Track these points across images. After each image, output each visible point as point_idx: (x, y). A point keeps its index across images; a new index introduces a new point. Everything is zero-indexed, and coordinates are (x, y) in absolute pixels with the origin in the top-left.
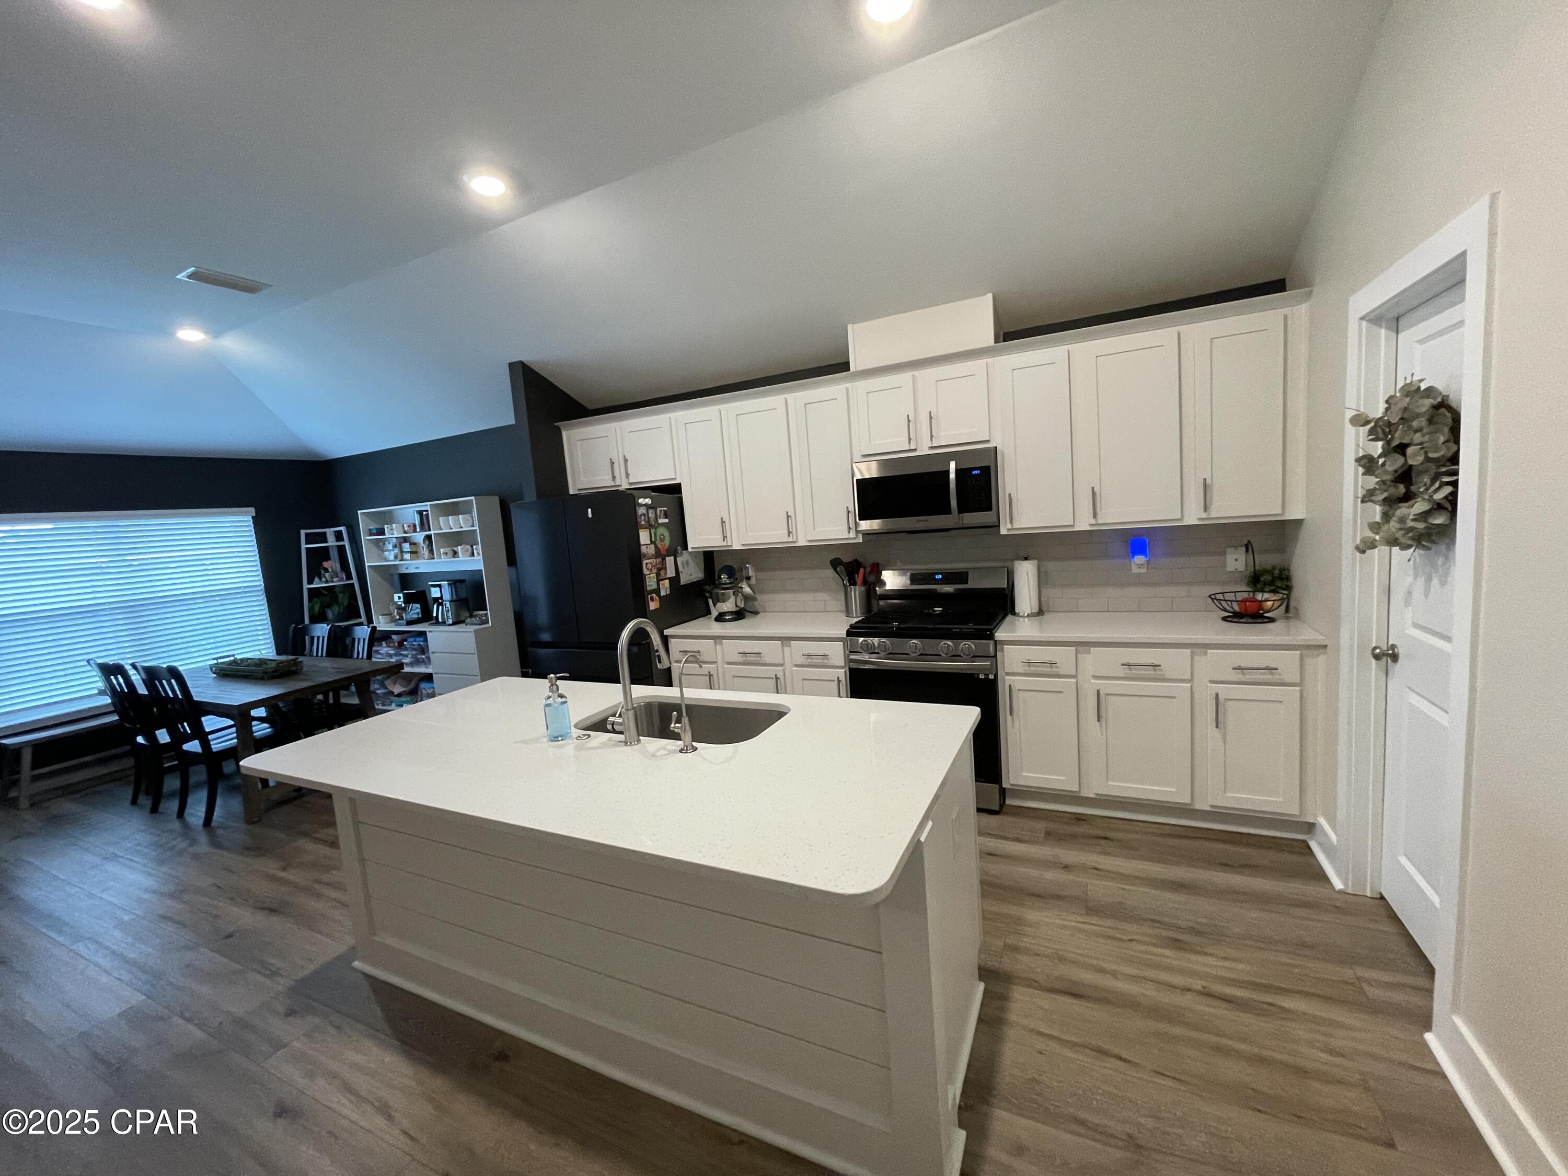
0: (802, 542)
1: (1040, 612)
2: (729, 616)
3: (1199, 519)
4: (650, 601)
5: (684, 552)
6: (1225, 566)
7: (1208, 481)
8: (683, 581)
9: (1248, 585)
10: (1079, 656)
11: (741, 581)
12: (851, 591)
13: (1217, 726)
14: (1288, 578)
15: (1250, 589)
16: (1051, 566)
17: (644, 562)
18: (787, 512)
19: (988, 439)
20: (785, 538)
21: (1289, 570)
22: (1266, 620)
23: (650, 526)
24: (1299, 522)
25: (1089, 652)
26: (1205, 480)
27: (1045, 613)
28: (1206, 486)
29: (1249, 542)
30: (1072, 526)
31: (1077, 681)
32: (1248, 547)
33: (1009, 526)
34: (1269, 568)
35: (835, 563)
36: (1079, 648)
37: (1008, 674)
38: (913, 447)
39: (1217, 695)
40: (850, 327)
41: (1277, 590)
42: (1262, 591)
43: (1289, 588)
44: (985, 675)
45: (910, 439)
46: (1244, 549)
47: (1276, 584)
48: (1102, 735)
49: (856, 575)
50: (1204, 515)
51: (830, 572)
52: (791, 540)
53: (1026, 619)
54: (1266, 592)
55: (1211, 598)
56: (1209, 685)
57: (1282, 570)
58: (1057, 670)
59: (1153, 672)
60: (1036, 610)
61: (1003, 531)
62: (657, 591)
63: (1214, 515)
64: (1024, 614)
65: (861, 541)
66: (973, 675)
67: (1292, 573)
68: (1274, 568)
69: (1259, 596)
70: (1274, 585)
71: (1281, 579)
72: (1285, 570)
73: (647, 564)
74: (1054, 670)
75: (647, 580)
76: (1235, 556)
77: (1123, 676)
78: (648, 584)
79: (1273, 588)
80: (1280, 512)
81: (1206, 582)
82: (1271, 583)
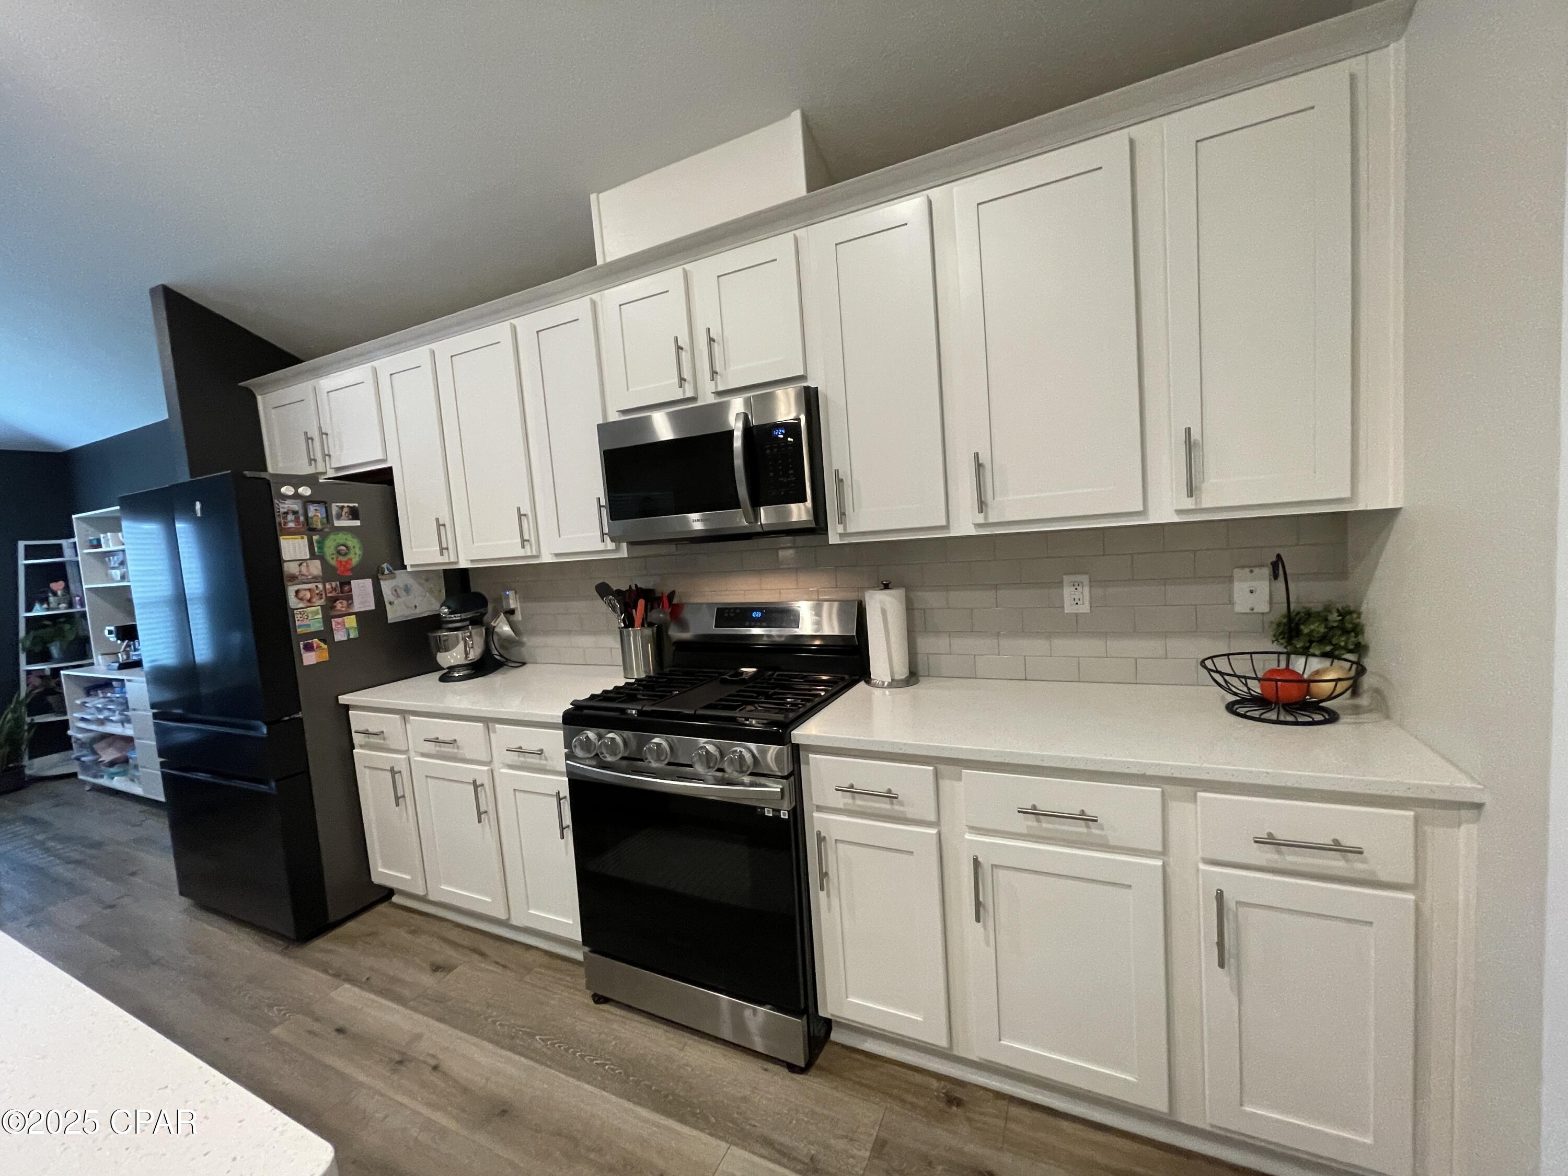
0: (547, 558)
1: (913, 677)
2: (458, 672)
3: (1179, 512)
4: (302, 651)
5: (397, 572)
6: (1231, 602)
7: (1195, 436)
8: (394, 614)
9: (1276, 639)
10: (941, 781)
11: (496, 616)
12: (629, 635)
13: (1222, 965)
14: (1357, 630)
15: (1280, 649)
16: (930, 599)
17: (291, 590)
18: (519, 509)
19: (800, 372)
20: (521, 552)
21: (1359, 614)
22: (1318, 718)
23: (308, 529)
24: (1390, 515)
25: (959, 778)
26: (1188, 431)
27: (921, 678)
28: (1190, 445)
29: (1279, 556)
30: (946, 527)
31: (939, 834)
32: (1277, 567)
33: (840, 529)
34: (1317, 607)
35: (603, 590)
36: (939, 766)
37: (819, 809)
38: (689, 394)
39: (1220, 896)
40: (593, 197)
41: (1337, 653)
42: (1305, 652)
43: (1360, 649)
44: (774, 810)
45: (682, 380)
46: (1267, 571)
47: (1334, 641)
48: (988, 944)
49: (634, 610)
50: (1189, 504)
51: (601, 606)
52: (529, 554)
53: (887, 692)
54: (1314, 655)
55: (1205, 667)
56: (1202, 867)
57: (1345, 613)
58: (902, 808)
59: (1085, 830)
60: (902, 672)
61: (833, 539)
62: (326, 635)
63: (1207, 502)
64: (883, 683)
65: (626, 555)
66: (755, 808)
67: (1363, 620)
68: (1328, 609)
69: (1298, 664)
70: (1330, 643)
71: (1346, 632)
72: (1351, 613)
73: (297, 592)
74: (897, 807)
75: (298, 617)
76: (1250, 584)
77: (1025, 831)
78: (297, 623)
79: (1328, 648)
80: (1346, 494)
81: (1194, 630)
82: (1323, 640)
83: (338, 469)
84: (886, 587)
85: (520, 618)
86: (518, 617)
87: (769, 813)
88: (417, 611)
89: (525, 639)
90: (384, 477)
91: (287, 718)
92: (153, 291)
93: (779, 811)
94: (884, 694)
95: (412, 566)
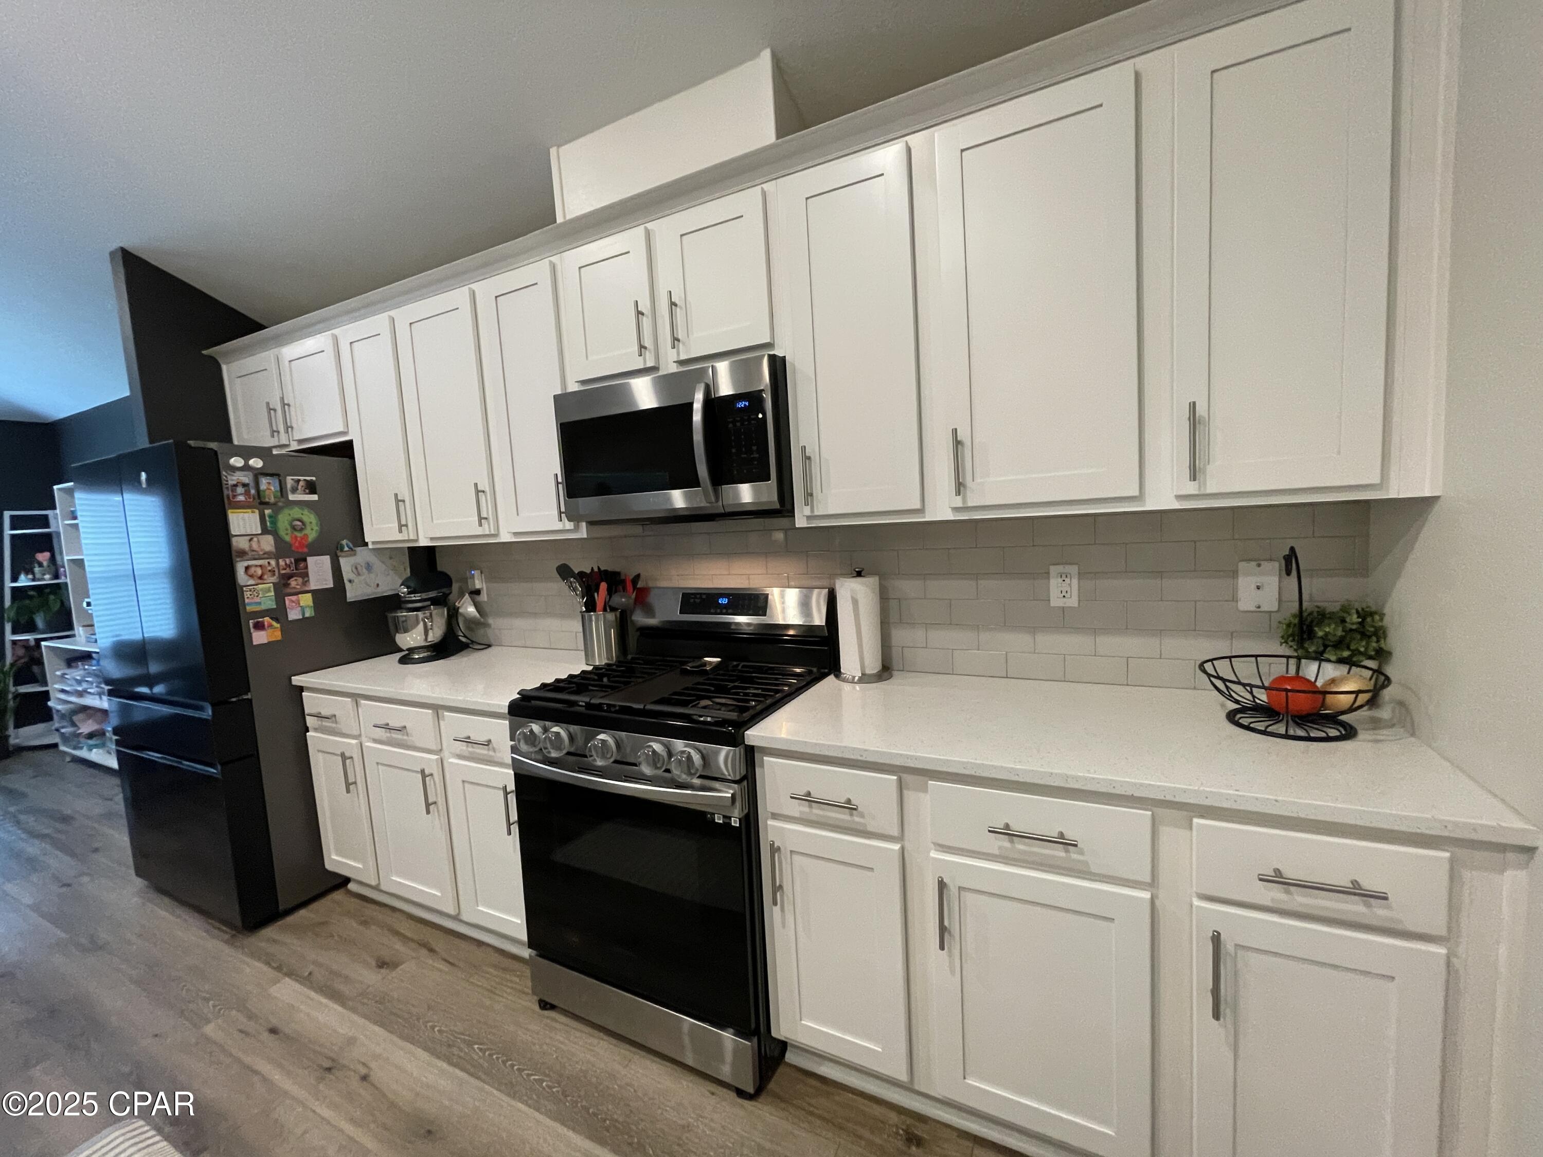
0: (505, 537)
1: (886, 671)
2: (418, 654)
3: (1179, 497)
4: (252, 630)
5: (358, 549)
6: (1234, 599)
7: (1201, 410)
8: (353, 594)
9: (1285, 640)
10: (905, 792)
11: (461, 595)
12: (591, 621)
13: (1217, 1015)
14: (1380, 633)
15: (1289, 652)
16: (907, 587)
17: (240, 567)
18: (476, 485)
19: (766, 340)
20: (479, 531)
21: (1382, 616)
22: (1333, 733)
23: (259, 502)
24: (1423, 505)
25: (925, 789)
26: (1193, 406)
27: (895, 673)
28: (1194, 421)
29: (1292, 549)
30: (921, 511)
31: (903, 849)
32: (1290, 562)
33: (807, 511)
34: (1334, 607)
35: (564, 572)
36: (904, 776)
37: (775, 816)
38: (650, 364)
39: (1216, 939)
40: (553, 151)
41: (1355, 659)
42: (1319, 657)
43: (1382, 655)
44: (724, 817)
45: (642, 347)
46: (1276, 566)
47: (1353, 647)
48: (953, 972)
49: (596, 594)
50: (1191, 488)
51: (559, 586)
52: (487, 533)
53: (857, 687)
54: (1328, 661)
55: (1205, 672)
56: (1196, 902)
57: (1365, 615)
58: (861, 820)
59: (1063, 854)
60: (873, 666)
61: (800, 522)
62: (279, 613)
63: (1212, 487)
64: (854, 677)
65: (585, 536)
66: (703, 814)
67: (1387, 621)
68: (1345, 609)
69: (1310, 670)
70: (1348, 648)
71: (1365, 635)
72: (1372, 614)
73: (247, 568)
74: (857, 819)
75: (247, 594)
76: (1258, 580)
77: (996, 852)
78: (247, 601)
79: (1346, 654)
80: (1376, 480)
81: (1192, 629)
82: (1339, 644)
83: (301, 441)
84: (859, 574)
85: (486, 599)
86: (484, 597)
87: (719, 820)
88: (380, 589)
89: (490, 621)
90: (345, 450)
91: (234, 700)
92: (112, 254)
93: (730, 818)
94: (854, 688)
95: (373, 543)
